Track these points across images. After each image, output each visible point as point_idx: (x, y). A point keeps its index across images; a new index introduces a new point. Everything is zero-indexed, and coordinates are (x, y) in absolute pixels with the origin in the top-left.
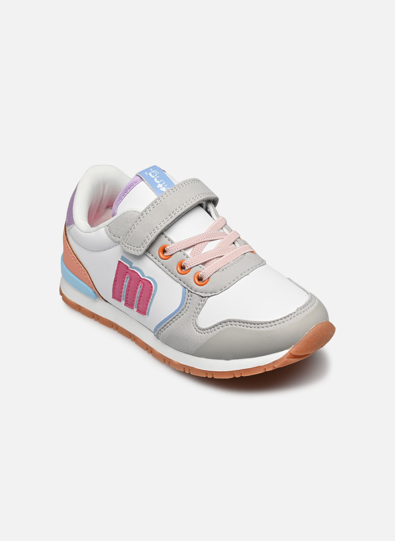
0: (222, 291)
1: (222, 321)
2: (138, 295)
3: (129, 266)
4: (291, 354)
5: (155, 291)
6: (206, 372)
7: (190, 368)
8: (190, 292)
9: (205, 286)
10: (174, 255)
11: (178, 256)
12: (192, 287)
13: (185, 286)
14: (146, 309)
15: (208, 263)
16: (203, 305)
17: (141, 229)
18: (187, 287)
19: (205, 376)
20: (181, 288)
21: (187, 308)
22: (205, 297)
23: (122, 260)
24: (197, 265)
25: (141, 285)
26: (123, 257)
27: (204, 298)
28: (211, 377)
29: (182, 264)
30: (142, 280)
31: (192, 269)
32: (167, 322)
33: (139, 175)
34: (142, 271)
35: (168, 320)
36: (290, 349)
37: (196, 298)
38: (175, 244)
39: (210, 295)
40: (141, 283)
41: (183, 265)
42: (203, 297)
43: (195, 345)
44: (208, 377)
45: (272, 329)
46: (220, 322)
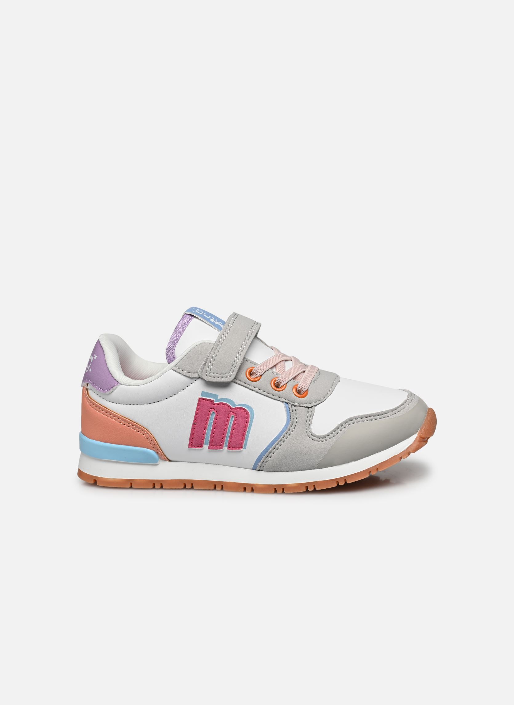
0: (325, 398)
1: (343, 422)
2: (229, 428)
3: (214, 400)
4: (421, 437)
5: (253, 418)
6: (337, 481)
7: (314, 484)
8: (293, 406)
9: (307, 396)
10: (264, 374)
11: (268, 375)
12: (295, 401)
13: (287, 401)
14: (243, 440)
15: (297, 378)
16: (312, 416)
17: (225, 354)
18: (289, 402)
19: (336, 485)
20: (282, 405)
21: (295, 423)
22: (311, 407)
23: (203, 396)
24: (291, 380)
25: (233, 415)
26: (204, 392)
27: (310, 409)
28: (343, 484)
29: (275, 381)
30: (233, 410)
31: (288, 384)
32: (276, 443)
33: (187, 313)
34: (232, 401)
35: (277, 442)
36: (418, 433)
37: (302, 411)
38: (259, 366)
39: (316, 404)
40: (232, 414)
41: (277, 381)
42: (308, 408)
43: (319, 455)
44: (340, 484)
45: (397, 415)
46: (341, 423)
